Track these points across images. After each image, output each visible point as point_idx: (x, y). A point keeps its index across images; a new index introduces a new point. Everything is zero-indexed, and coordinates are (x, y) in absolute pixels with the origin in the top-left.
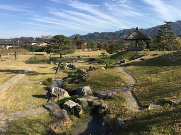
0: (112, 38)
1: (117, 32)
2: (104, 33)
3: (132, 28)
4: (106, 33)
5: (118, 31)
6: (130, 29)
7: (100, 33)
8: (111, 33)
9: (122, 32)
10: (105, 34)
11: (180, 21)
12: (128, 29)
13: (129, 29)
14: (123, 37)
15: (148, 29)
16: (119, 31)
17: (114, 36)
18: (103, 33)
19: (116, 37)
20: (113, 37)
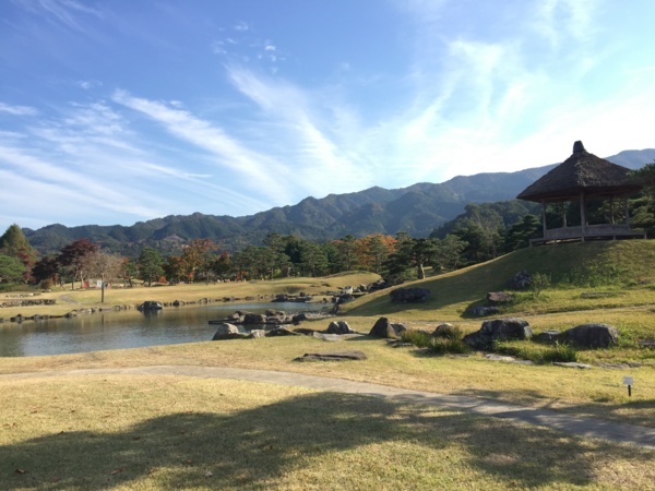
0: (126, 246)
1: (139, 224)
2: (90, 227)
3: (195, 214)
4: (96, 228)
5: (145, 221)
6: (190, 217)
7: (71, 229)
8: (118, 227)
9: (159, 227)
10: (93, 232)
11: (334, 195)
12: (179, 217)
13: (185, 217)
14: (168, 243)
15: (247, 217)
16: (149, 222)
17: (131, 240)
18: (83, 227)
19: (140, 241)
20: (130, 244)
